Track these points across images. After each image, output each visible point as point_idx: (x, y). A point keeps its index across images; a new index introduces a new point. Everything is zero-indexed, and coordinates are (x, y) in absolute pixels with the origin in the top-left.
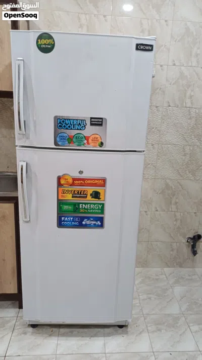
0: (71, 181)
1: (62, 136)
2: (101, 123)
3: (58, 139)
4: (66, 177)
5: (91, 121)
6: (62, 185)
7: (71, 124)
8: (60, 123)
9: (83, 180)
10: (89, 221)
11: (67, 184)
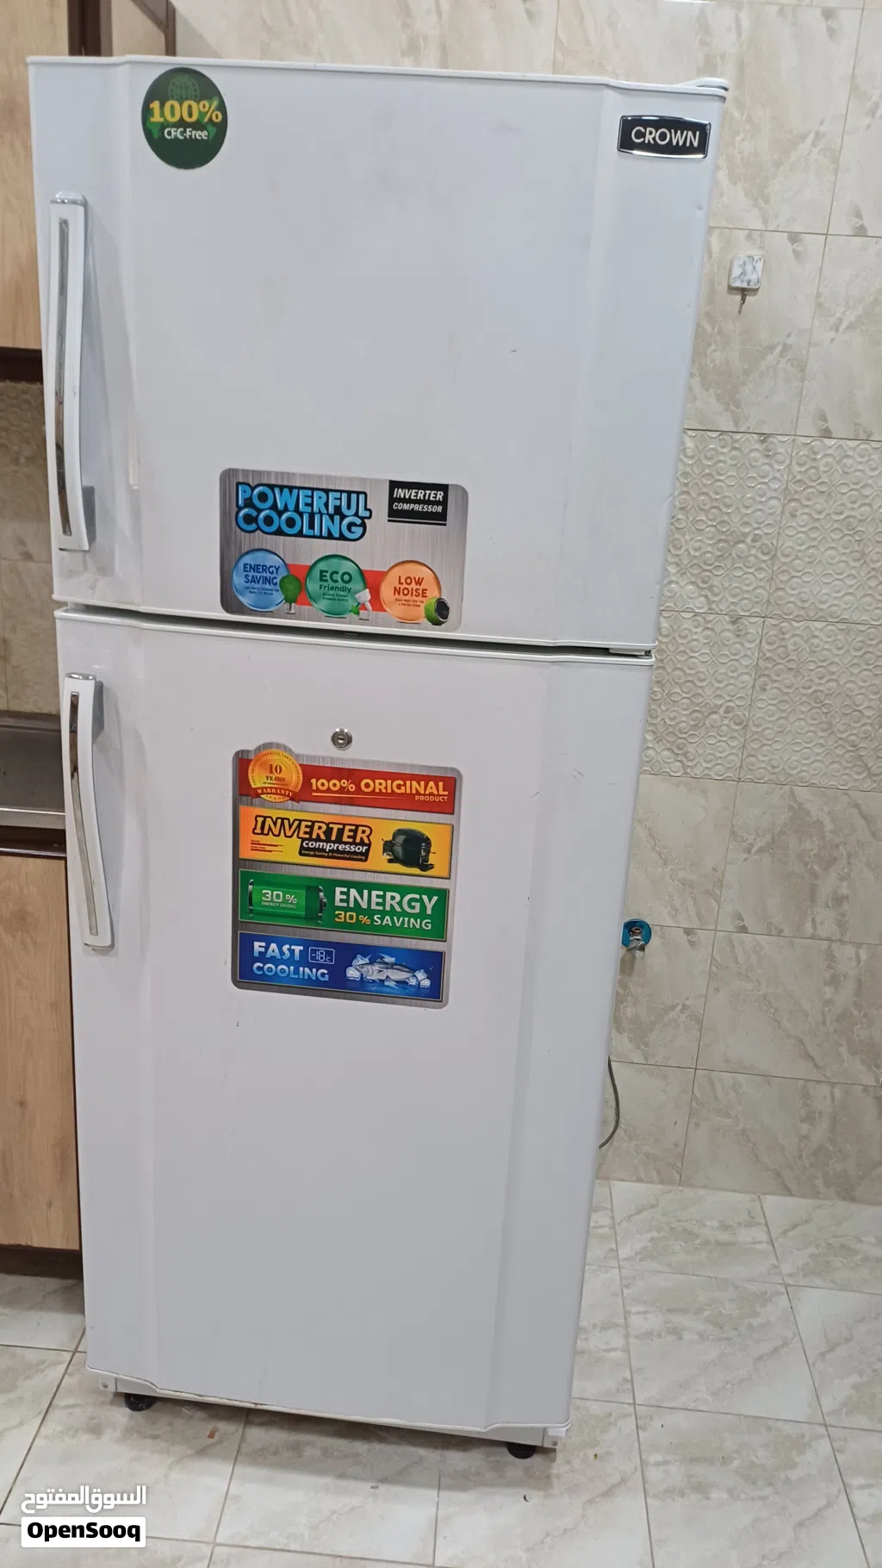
0: (295, 779)
1: (255, 568)
2: (440, 509)
3: (238, 580)
4: (276, 759)
5: (392, 500)
7: (297, 509)
8: (249, 503)
9: (353, 775)
10: (376, 967)
11: (276, 791)
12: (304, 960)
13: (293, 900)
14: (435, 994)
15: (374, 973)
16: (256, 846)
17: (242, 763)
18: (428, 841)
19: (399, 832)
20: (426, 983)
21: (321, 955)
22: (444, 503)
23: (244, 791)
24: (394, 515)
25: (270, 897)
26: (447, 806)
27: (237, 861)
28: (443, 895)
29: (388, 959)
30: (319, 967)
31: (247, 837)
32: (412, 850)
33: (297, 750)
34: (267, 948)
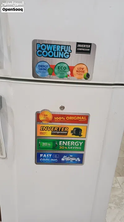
0: (50, 117)
1: (41, 66)
2: (89, 50)
3: (37, 69)
4: (46, 113)
5: (77, 47)
6: (41, 121)
7: (52, 50)
8: (40, 49)
9: (65, 116)
10: (68, 158)
11: (46, 121)
12: (52, 157)
13: (50, 145)
14: (81, 162)
15: (68, 159)
16: (41, 133)
17: (38, 114)
18: (81, 130)
19: (75, 128)
20: (79, 160)
21: (56, 156)
22: (90, 48)
23: (38, 120)
24: (78, 51)
25: (44, 144)
26: (86, 122)
27: (36, 137)
28: (84, 141)
29: (71, 156)
30: (55, 159)
31: (39, 131)
32: (77, 132)
33: (51, 111)
34: (43, 155)
